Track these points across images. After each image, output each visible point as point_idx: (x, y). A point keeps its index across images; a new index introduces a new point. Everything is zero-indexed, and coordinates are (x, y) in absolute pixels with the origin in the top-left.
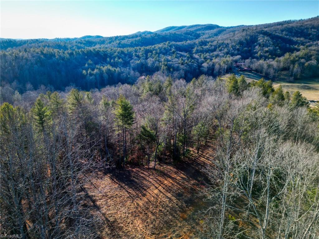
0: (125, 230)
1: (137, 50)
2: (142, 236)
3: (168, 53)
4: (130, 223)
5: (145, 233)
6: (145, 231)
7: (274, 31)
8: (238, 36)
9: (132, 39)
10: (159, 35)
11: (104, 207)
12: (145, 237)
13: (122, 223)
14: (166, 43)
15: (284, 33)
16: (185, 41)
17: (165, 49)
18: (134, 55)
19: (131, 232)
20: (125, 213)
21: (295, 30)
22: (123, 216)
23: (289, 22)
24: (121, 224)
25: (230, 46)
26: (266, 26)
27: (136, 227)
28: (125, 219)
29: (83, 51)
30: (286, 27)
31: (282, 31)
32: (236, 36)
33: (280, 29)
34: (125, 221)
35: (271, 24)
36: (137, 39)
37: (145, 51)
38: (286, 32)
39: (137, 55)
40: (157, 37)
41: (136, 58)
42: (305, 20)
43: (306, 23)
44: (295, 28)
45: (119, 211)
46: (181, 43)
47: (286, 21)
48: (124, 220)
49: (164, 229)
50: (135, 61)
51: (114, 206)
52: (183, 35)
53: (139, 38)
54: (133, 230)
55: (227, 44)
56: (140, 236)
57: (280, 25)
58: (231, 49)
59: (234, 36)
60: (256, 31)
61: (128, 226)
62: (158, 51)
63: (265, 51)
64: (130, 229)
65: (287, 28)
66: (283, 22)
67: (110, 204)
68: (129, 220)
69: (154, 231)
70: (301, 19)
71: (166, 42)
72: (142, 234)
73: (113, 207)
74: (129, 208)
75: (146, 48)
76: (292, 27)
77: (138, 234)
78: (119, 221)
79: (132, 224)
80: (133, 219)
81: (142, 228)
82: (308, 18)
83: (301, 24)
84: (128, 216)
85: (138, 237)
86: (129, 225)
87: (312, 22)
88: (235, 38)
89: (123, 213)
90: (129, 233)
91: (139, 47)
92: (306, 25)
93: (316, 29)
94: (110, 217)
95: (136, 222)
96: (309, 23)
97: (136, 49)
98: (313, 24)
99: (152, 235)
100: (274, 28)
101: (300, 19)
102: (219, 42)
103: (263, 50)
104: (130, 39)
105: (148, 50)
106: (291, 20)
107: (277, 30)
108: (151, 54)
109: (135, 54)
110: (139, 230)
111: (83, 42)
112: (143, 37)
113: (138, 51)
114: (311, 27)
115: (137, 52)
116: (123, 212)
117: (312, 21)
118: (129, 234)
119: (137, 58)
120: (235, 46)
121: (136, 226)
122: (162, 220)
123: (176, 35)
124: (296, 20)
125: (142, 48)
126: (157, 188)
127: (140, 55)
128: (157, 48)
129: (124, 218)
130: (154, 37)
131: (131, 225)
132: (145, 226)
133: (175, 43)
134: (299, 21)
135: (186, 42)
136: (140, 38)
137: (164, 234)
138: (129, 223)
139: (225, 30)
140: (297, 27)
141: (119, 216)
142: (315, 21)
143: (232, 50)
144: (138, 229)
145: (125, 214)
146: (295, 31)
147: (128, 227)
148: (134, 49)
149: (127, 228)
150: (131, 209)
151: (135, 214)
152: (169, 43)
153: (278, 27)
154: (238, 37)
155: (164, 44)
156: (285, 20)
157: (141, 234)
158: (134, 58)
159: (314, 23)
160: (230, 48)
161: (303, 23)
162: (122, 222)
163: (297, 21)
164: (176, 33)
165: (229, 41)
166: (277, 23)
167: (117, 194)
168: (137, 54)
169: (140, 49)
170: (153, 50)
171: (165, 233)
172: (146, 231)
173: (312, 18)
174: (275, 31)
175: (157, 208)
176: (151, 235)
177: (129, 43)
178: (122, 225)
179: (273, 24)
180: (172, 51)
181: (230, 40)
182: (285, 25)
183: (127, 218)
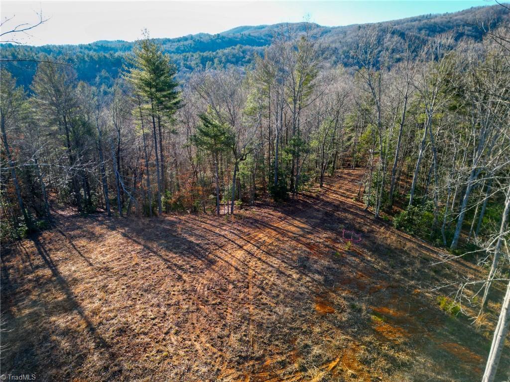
0: (154, 352)
1: (188, 57)
2: (209, 368)
3: (240, 62)
4: (173, 331)
5: (220, 359)
6: (220, 353)
7: (407, 29)
8: (353, 37)
9: (178, 43)
10: (223, 37)
11: (96, 294)
12: (218, 370)
13: (145, 334)
14: (236, 48)
15: (423, 32)
16: (267, 45)
17: (234, 56)
18: (182, 64)
19: (174, 358)
20: (159, 305)
21: (440, 28)
22: (150, 313)
23: (429, 17)
24: (143, 336)
25: (340, 52)
26: (394, 23)
27: (190, 343)
28: (156, 320)
29: (91, 57)
30: (426, 23)
31: (420, 29)
32: (350, 36)
33: (417, 27)
34: (155, 327)
35: (401, 20)
36: (186, 43)
37: (201, 59)
38: (426, 31)
39: (187, 65)
40: (220, 40)
41: (186, 69)
42: (452, 13)
43: (455, 18)
44: (440, 25)
45: (140, 302)
46: (260, 48)
47: (423, 16)
48: (155, 325)
49: (277, 343)
50: (185, 74)
51: (126, 290)
52: (263, 37)
53: (189, 42)
54: (182, 353)
55: (336, 48)
56: (204, 369)
57: (415, 21)
58: (343, 56)
59: (346, 37)
60: (380, 28)
61: (164, 339)
62: (223, 59)
63: (396, 59)
64: (172, 350)
65: (427, 25)
66: (420, 16)
67: (114, 287)
68: (167, 325)
69: (247, 351)
70: (447, 13)
71: (236, 45)
72: (209, 361)
73: (124, 293)
74: (168, 293)
75: (202, 54)
76: (435, 23)
77: (197, 363)
78: (138, 328)
79: (176, 333)
80: (179, 320)
81: (208, 345)
82: (458, 11)
83: (449, 19)
84: (165, 314)
85: (197, 371)
86: (167, 337)
87: (464, 16)
88: (348, 40)
89: (152, 306)
90: (168, 360)
91: (191, 53)
92: (456, 20)
93: (470, 27)
94: (112, 319)
95: (191, 327)
96: (461, 17)
97: (185, 56)
98: (466, 18)
99: (243, 363)
100: (407, 25)
101: (445, 13)
102: (322, 46)
103: (392, 58)
104: (175, 44)
105: (206, 57)
106: (432, 14)
107: (411, 28)
108: (211, 63)
109: (184, 64)
110: (200, 352)
111: (94, 47)
112: (197, 40)
113: (190, 58)
114: (462, 23)
115: (187, 61)
116: (151, 303)
117: (464, 14)
118: (169, 363)
119: (188, 70)
120: (348, 52)
121: (190, 340)
122: (268, 319)
123: (252, 38)
124: (439, 14)
125: (196, 55)
126: (241, 247)
127: (193, 65)
128: (220, 54)
129: (153, 319)
130: (216, 39)
131: (174, 339)
132: (219, 337)
133: (251, 47)
134: (444, 15)
135: (268, 47)
136: (192, 41)
137: (279, 358)
138: (166, 333)
139: (330, 31)
140: (442, 24)
141: (140, 314)
142: (469, 14)
143: (344, 59)
144: (198, 346)
145: (156, 309)
146: (440, 30)
147: (164, 343)
148: (182, 57)
149: (161, 348)
150: (174, 295)
151: (187, 307)
152: (241, 47)
153: (413, 23)
154: (351, 38)
155: (232, 48)
156: (422, 14)
157: (206, 363)
158: (183, 70)
159: (468, 17)
160: (341, 55)
161: (451, 18)
162: (146, 331)
163: (441, 15)
164: (252, 34)
165: (338, 45)
166: (410, 18)
167: (137, 264)
168: (188, 63)
169: (192, 56)
170: (215, 58)
171: (282, 354)
172: (221, 350)
173: (463, 11)
174: (409, 29)
175: (248, 288)
176: (239, 363)
177: (174, 49)
178: (147, 340)
179: (404, 19)
180: (247, 59)
181: (339, 43)
182: (424, 21)
183: (163, 317)
